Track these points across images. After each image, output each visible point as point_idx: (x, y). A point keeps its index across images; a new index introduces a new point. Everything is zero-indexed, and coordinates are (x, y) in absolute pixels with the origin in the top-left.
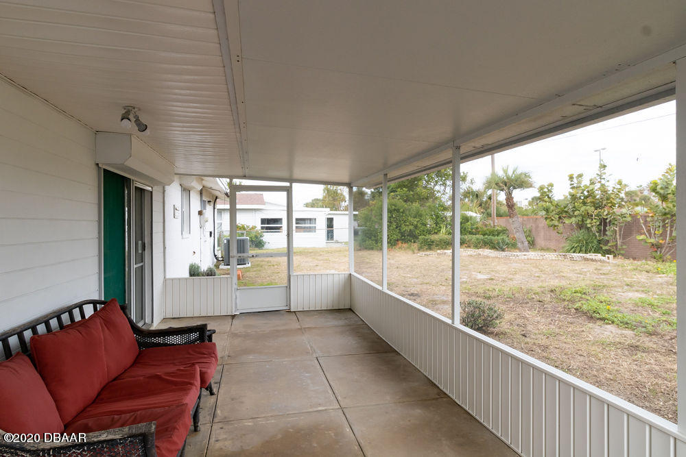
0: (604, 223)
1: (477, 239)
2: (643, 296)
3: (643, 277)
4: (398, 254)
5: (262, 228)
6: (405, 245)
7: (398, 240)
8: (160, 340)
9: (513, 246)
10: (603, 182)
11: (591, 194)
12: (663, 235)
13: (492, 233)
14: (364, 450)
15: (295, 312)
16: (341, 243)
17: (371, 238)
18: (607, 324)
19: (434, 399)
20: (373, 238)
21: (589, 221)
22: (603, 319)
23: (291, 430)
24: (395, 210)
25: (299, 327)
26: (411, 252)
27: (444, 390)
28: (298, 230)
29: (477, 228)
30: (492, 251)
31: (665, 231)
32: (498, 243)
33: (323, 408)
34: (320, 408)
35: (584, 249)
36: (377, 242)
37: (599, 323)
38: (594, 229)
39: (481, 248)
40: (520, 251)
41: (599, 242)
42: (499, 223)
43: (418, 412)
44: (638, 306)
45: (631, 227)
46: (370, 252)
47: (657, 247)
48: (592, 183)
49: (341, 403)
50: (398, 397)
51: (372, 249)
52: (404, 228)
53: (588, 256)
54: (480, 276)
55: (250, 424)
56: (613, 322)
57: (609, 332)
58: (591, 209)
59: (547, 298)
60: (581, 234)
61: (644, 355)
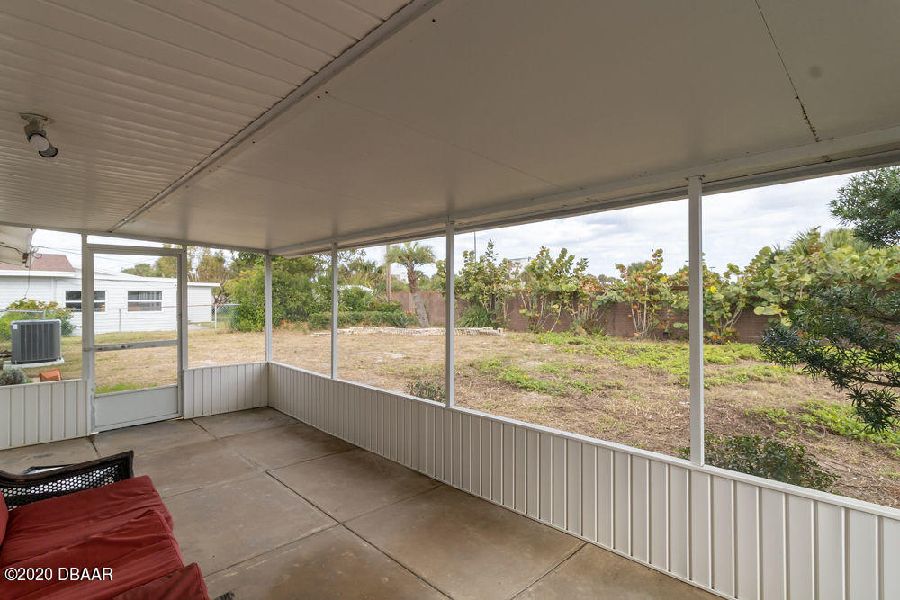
0: (493, 297)
1: (377, 316)
2: (541, 363)
3: (531, 347)
4: (285, 336)
5: (69, 306)
6: (292, 325)
7: (282, 319)
8: (51, 487)
9: (413, 322)
10: (491, 260)
11: (480, 271)
12: (539, 309)
13: (388, 309)
14: (398, 560)
15: (191, 420)
16: (196, 324)
17: (247, 317)
18: (529, 391)
19: (431, 490)
20: (250, 317)
21: (480, 297)
22: (526, 388)
23: (297, 565)
24: (279, 282)
25: (211, 438)
26: (301, 333)
27: (438, 478)
28: (133, 308)
29: (372, 304)
30: (393, 328)
31: (540, 305)
32: (399, 319)
33: (320, 529)
34: (314, 530)
35: (477, 323)
36: (255, 321)
37: (523, 391)
38: (485, 304)
39: (381, 325)
40: (421, 327)
41: (489, 316)
42: (393, 299)
43: (425, 505)
44: (545, 372)
45: (514, 303)
46: (247, 334)
47: (533, 319)
48: (482, 261)
49: (337, 518)
50: (394, 496)
51: (250, 330)
52: (291, 305)
53: (483, 330)
54: (395, 356)
55: (233, 574)
56: (534, 389)
57: (534, 398)
58: (483, 286)
59: (471, 372)
60: (473, 310)
61: (570, 414)
